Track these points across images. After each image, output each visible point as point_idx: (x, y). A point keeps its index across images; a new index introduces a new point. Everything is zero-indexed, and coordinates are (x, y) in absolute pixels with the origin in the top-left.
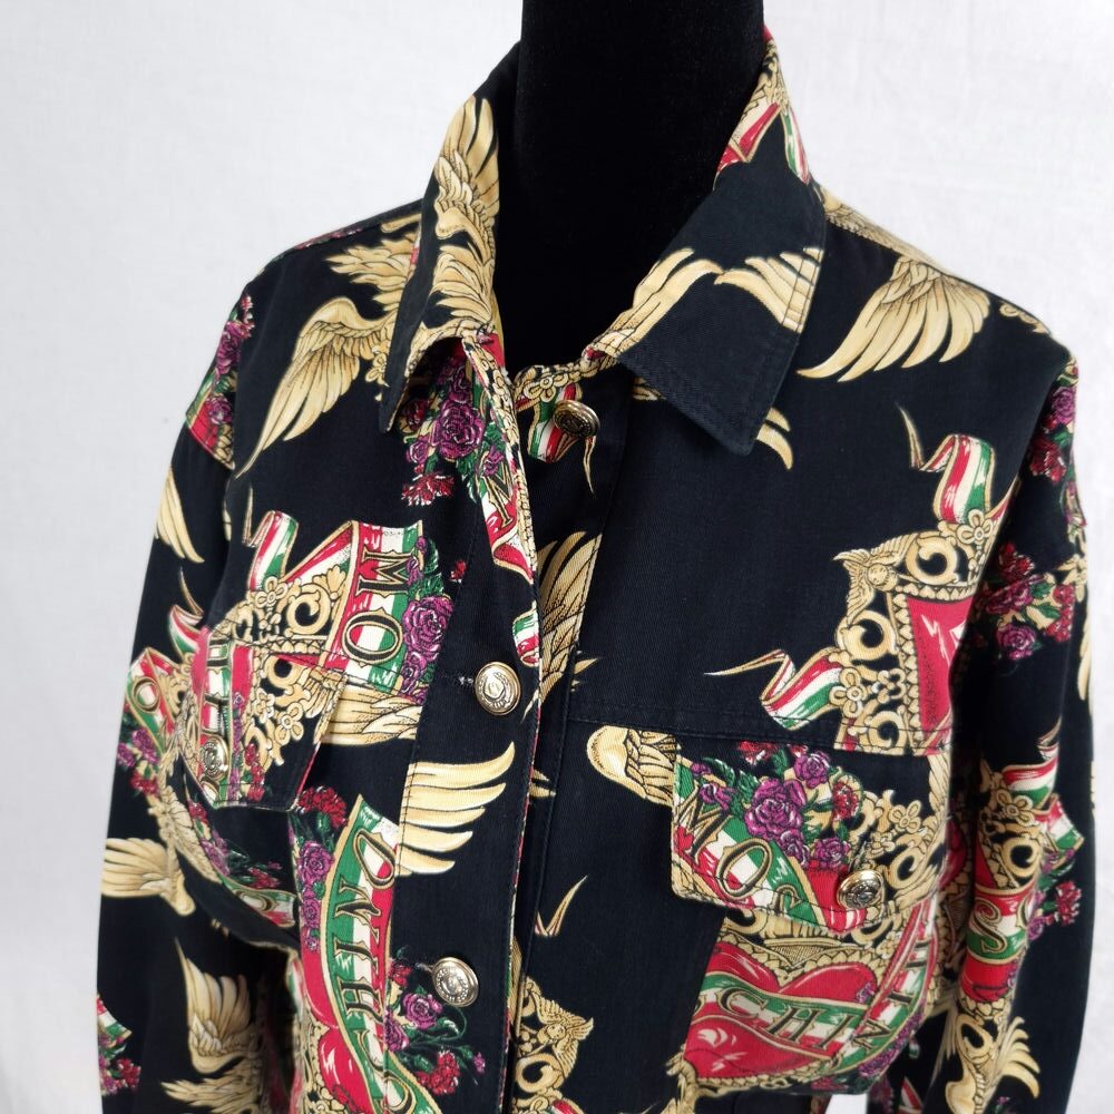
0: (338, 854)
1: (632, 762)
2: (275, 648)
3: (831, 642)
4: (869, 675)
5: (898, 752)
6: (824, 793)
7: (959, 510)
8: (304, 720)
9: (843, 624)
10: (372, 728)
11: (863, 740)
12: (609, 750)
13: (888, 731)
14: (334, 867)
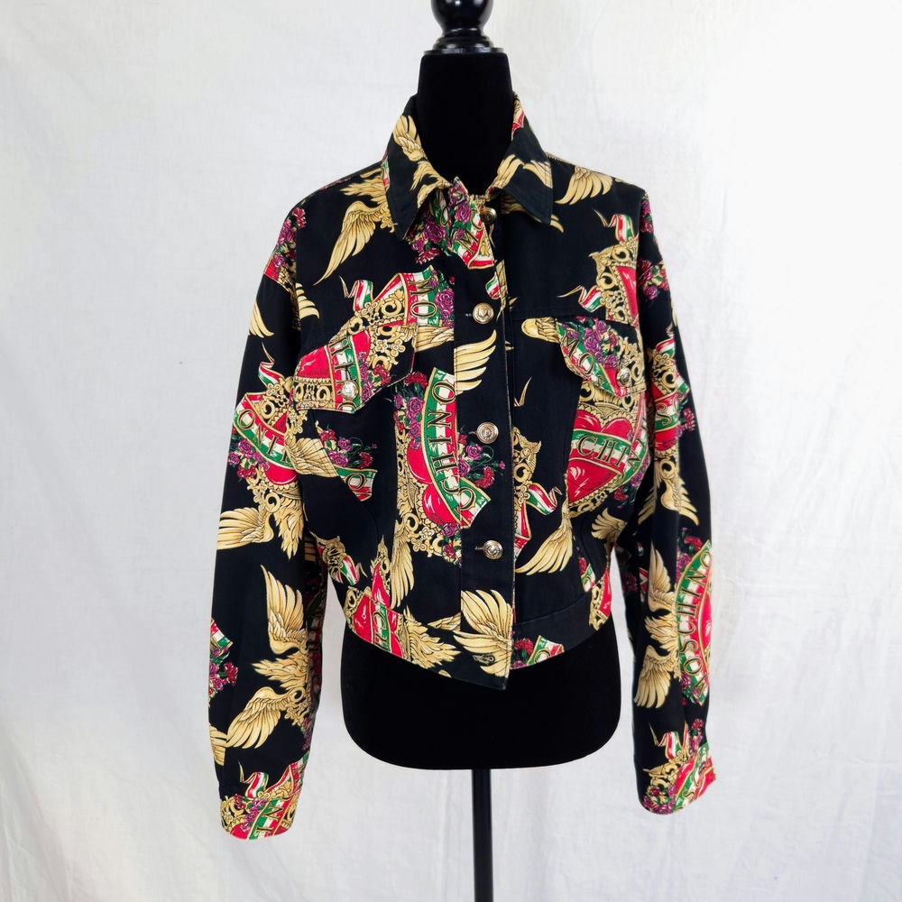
0: (425, 399)
1: (540, 329)
2: (380, 324)
3: (596, 284)
4: (611, 293)
5: (626, 322)
6: (606, 336)
7: (625, 237)
8: (404, 344)
9: (598, 278)
10: (434, 340)
11: (614, 317)
12: (531, 328)
13: (621, 314)
14: (425, 405)
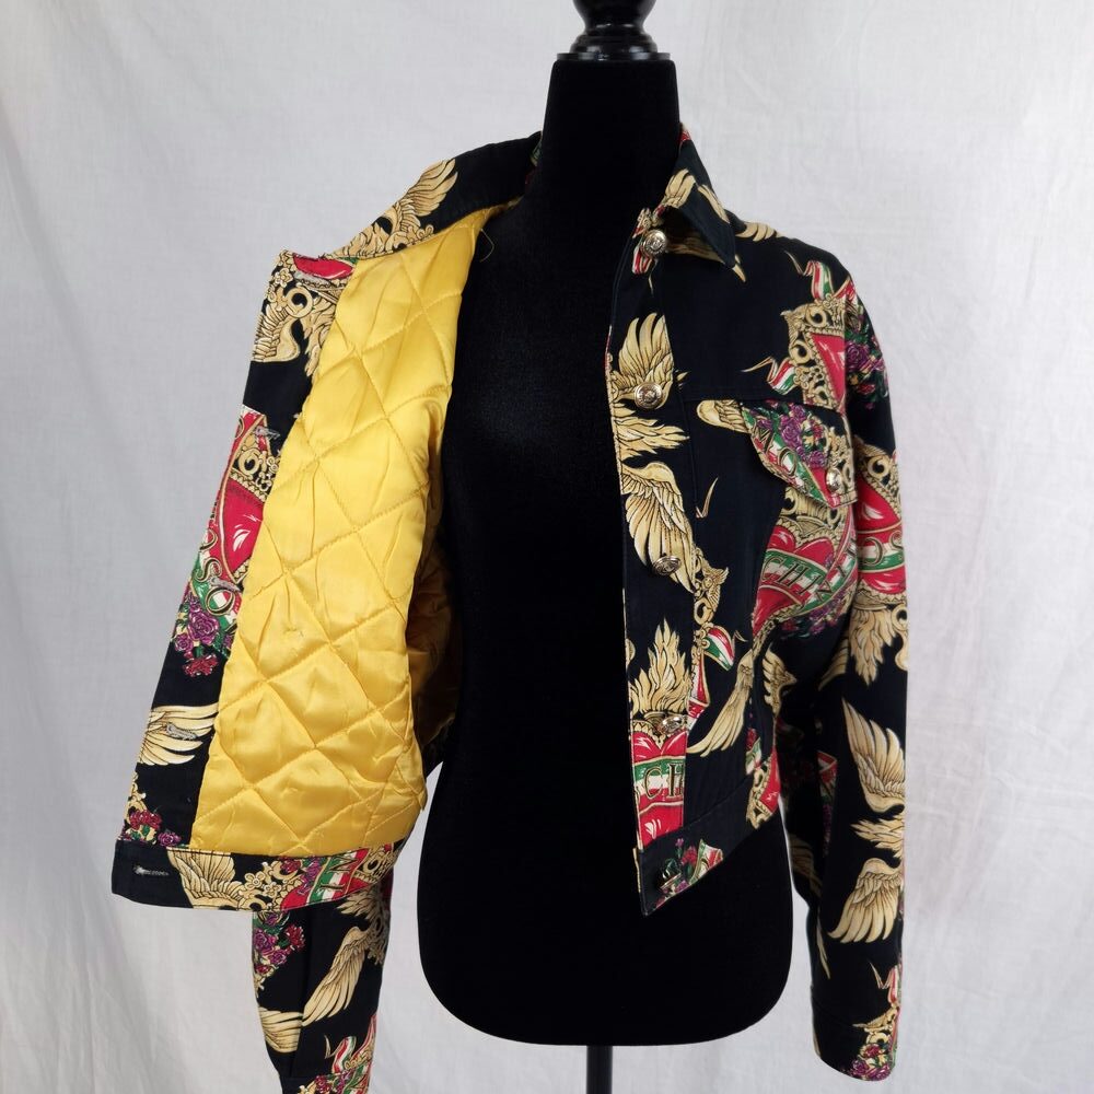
3: (788, 355)
4: (806, 369)
9: (790, 347)
11: (814, 400)
12: (709, 412)
13: (822, 395)
